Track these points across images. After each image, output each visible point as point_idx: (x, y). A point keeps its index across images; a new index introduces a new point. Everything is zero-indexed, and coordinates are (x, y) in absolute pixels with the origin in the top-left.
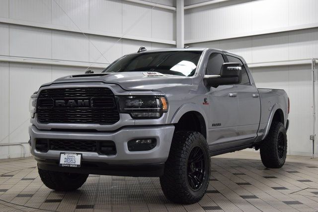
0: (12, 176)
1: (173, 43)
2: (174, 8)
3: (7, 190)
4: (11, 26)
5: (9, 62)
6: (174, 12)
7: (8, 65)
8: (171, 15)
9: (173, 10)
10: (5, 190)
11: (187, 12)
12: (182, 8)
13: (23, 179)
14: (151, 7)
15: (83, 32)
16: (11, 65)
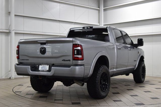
0: (23, 85)
1: (98, 24)
2: (99, 9)
3: (21, 92)
4: (24, 17)
5: (24, 34)
6: (99, 10)
7: (23, 35)
8: (97, 11)
9: (98, 9)
10: (20, 92)
11: (105, 10)
12: (102, 8)
13: (28, 87)
14: (88, 8)
15: (57, 20)
16: (24, 35)
